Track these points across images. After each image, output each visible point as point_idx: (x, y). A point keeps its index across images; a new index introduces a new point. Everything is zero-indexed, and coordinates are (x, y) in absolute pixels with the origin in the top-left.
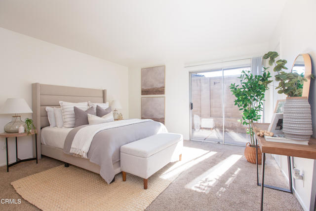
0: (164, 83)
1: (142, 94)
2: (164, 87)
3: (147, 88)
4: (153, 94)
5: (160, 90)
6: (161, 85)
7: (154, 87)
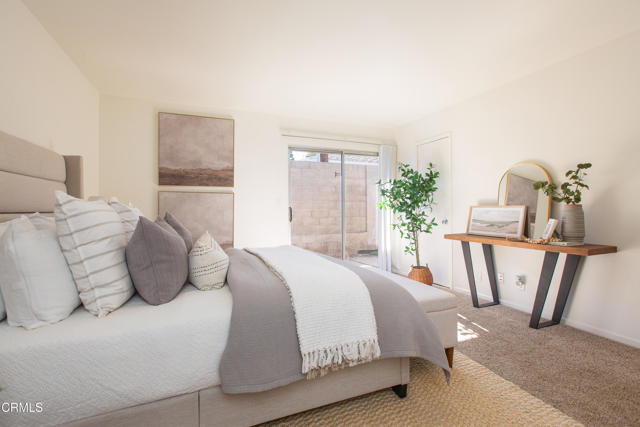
0: (232, 159)
1: (161, 183)
2: (232, 170)
3: (178, 168)
4: (200, 185)
5: (222, 175)
6: (226, 164)
7: (204, 166)
